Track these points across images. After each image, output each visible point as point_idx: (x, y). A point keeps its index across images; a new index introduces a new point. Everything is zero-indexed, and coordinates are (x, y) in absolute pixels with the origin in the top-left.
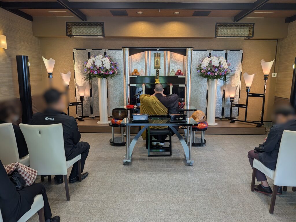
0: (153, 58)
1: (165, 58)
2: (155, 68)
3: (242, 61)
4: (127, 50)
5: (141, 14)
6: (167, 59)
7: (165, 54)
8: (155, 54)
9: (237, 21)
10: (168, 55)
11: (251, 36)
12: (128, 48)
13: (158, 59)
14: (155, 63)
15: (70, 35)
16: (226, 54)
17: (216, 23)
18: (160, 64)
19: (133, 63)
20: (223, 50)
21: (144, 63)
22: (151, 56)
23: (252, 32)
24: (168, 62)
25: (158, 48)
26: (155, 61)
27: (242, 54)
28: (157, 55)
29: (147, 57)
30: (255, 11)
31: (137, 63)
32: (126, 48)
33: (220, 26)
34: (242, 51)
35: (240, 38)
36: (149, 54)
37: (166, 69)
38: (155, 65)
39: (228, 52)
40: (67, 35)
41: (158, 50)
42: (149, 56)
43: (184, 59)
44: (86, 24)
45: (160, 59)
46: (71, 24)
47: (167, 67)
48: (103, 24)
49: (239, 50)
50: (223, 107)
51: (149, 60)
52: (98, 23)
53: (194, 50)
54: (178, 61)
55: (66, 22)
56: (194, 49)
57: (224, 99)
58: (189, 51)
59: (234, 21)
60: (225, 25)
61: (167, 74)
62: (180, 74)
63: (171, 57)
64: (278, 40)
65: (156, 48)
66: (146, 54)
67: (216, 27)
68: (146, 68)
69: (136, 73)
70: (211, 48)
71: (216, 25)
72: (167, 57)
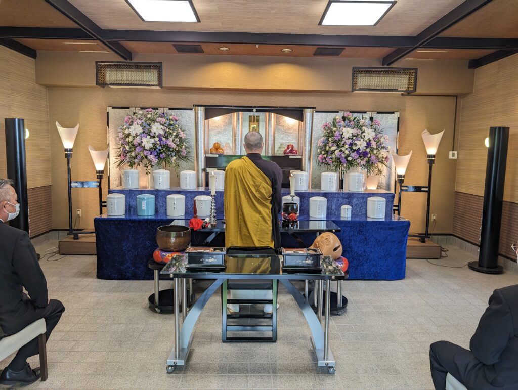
0: (247, 123)
1: (267, 125)
4: (201, 110)
5: (226, 50)
7: (267, 118)
8: (250, 116)
9: (388, 65)
10: (272, 119)
11: (412, 89)
12: (203, 107)
13: (256, 126)
15: (101, 83)
16: (371, 119)
17: (354, 68)
19: (212, 133)
20: (365, 112)
21: (232, 133)
22: (243, 121)
24: (273, 131)
25: (255, 107)
26: (249, 129)
28: (254, 120)
29: (235, 125)
30: (418, 49)
31: (219, 132)
32: (199, 107)
33: (361, 72)
34: (396, 115)
35: (394, 92)
36: (240, 118)
37: (269, 143)
39: (375, 115)
40: (97, 84)
41: (255, 110)
42: (240, 120)
43: (300, 127)
44: (130, 66)
45: (258, 125)
46: (105, 65)
47: (270, 139)
48: (160, 67)
49: (393, 113)
51: (240, 128)
52: (152, 65)
53: (316, 112)
54: (289, 129)
55: (97, 62)
56: (317, 109)
58: (308, 113)
59: (383, 65)
60: (369, 71)
61: (270, 151)
62: (291, 151)
63: (278, 123)
64: (458, 97)
65: (252, 107)
66: (234, 119)
67: (353, 74)
68: (235, 140)
69: (217, 149)
70: (345, 109)
71: (354, 71)
72: (271, 122)
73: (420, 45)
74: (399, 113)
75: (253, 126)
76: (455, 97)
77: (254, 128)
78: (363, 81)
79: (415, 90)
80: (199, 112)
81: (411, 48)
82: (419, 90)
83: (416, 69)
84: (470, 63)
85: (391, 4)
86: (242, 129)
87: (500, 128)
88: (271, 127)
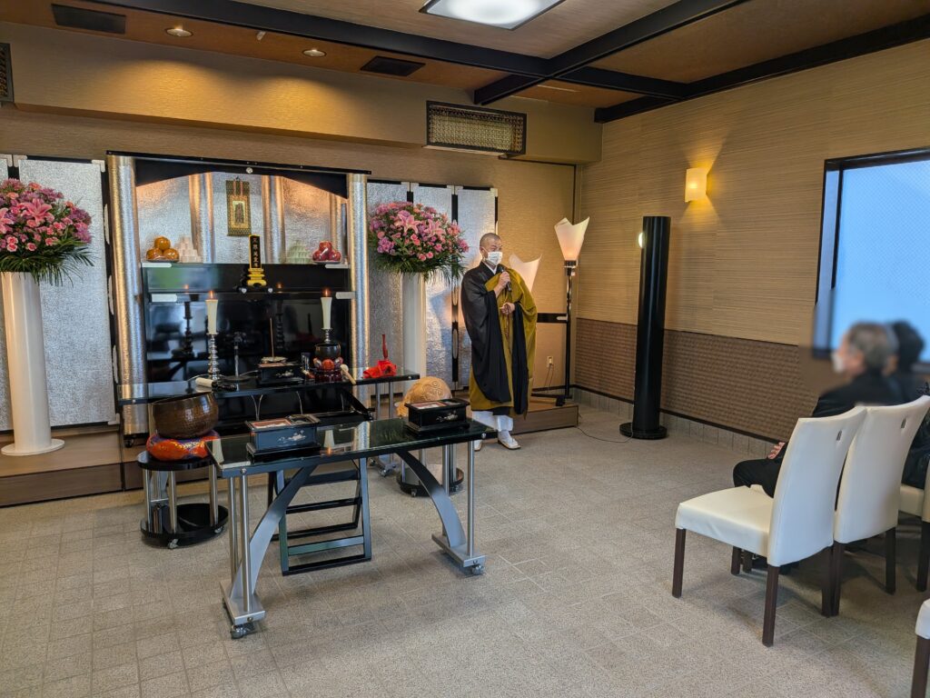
0: (224, 196)
1: (267, 202)
2: (230, 235)
3: (496, 220)
4: (125, 165)
5: (183, 37)
6: (273, 203)
7: (267, 186)
8: (227, 182)
9: (483, 104)
10: (278, 190)
11: (519, 149)
12: (128, 159)
13: (243, 203)
14: (229, 213)
16: (455, 198)
17: (429, 103)
18: (249, 221)
20: (445, 186)
21: (189, 215)
22: (215, 190)
23: (521, 140)
24: (280, 214)
25: (251, 163)
26: (229, 208)
27: (496, 199)
28: (238, 190)
29: (197, 194)
32: (121, 158)
33: (439, 112)
34: (493, 193)
35: (488, 153)
36: (208, 184)
37: (272, 239)
38: (229, 224)
39: (460, 191)
41: (249, 170)
42: (208, 189)
43: (333, 209)
45: (248, 202)
47: (275, 230)
49: (488, 189)
50: (455, 357)
51: (209, 205)
53: (369, 181)
54: (312, 211)
57: (455, 330)
58: (356, 184)
59: (475, 103)
60: (454, 112)
61: (276, 255)
62: (328, 256)
63: (288, 199)
64: (577, 167)
65: (244, 162)
66: (193, 185)
67: (428, 114)
68: (199, 230)
69: (163, 251)
70: (415, 179)
71: (428, 109)
72: (275, 196)
73: (557, 75)
74: (496, 190)
75: (236, 202)
76: (572, 168)
77: (239, 207)
78: (446, 129)
79: (523, 151)
80: (122, 168)
82: (531, 153)
83: (524, 116)
84: (596, 114)
86: (212, 209)
87: (659, 218)
88: (276, 206)
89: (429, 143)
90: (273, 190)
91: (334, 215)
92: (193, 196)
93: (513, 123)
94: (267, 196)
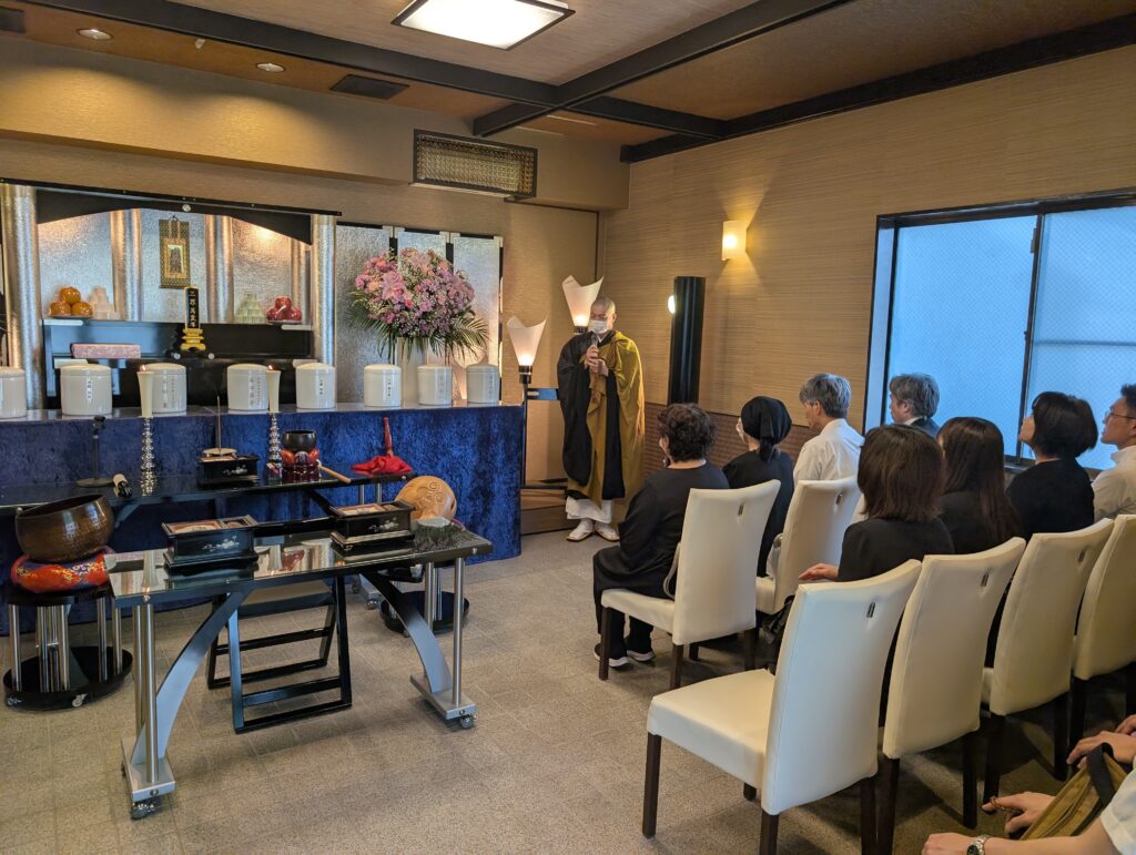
0: (156, 239)
1: (212, 246)
2: (163, 287)
4: (22, 196)
5: (100, 40)
6: (219, 249)
7: (212, 228)
8: (162, 222)
10: (225, 233)
11: (528, 190)
12: (29, 187)
13: (180, 247)
14: (162, 264)
16: (450, 247)
17: (417, 132)
18: (188, 269)
20: (437, 232)
21: (110, 261)
22: (144, 230)
23: (530, 180)
24: (227, 262)
25: (189, 199)
26: (162, 254)
27: (501, 249)
28: (174, 231)
29: (121, 241)
32: (18, 187)
33: (430, 143)
34: (497, 242)
35: (492, 194)
36: (135, 223)
37: (216, 292)
38: (162, 274)
39: (456, 239)
41: (186, 208)
42: (135, 229)
43: (296, 256)
45: (187, 246)
47: (220, 281)
49: (490, 237)
51: (136, 249)
54: (270, 259)
56: (345, 217)
58: (322, 227)
59: (475, 133)
60: (447, 144)
61: (222, 312)
62: (287, 314)
63: (238, 244)
64: (601, 214)
65: (180, 198)
66: (116, 224)
67: (416, 146)
68: (123, 281)
69: (71, 306)
70: (398, 221)
71: (416, 139)
72: (222, 241)
73: (569, 104)
74: (501, 239)
75: (172, 247)
76: (595, 215)
77: (175, 252)
78: (435, 163)
79: (533, 193)
80: (18, 200)
81: (549, 109)
82: (541, 196)
83: (535, 151)
84: (621, 151)
85: (562, 14)
86: (140, 253)
88: (223, 253)
89: (416, 180)
90: (219, 233)
91: (296, 265)
92: (116, 238)
93: (521, 159)
94: (212, 239)
